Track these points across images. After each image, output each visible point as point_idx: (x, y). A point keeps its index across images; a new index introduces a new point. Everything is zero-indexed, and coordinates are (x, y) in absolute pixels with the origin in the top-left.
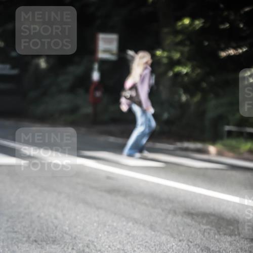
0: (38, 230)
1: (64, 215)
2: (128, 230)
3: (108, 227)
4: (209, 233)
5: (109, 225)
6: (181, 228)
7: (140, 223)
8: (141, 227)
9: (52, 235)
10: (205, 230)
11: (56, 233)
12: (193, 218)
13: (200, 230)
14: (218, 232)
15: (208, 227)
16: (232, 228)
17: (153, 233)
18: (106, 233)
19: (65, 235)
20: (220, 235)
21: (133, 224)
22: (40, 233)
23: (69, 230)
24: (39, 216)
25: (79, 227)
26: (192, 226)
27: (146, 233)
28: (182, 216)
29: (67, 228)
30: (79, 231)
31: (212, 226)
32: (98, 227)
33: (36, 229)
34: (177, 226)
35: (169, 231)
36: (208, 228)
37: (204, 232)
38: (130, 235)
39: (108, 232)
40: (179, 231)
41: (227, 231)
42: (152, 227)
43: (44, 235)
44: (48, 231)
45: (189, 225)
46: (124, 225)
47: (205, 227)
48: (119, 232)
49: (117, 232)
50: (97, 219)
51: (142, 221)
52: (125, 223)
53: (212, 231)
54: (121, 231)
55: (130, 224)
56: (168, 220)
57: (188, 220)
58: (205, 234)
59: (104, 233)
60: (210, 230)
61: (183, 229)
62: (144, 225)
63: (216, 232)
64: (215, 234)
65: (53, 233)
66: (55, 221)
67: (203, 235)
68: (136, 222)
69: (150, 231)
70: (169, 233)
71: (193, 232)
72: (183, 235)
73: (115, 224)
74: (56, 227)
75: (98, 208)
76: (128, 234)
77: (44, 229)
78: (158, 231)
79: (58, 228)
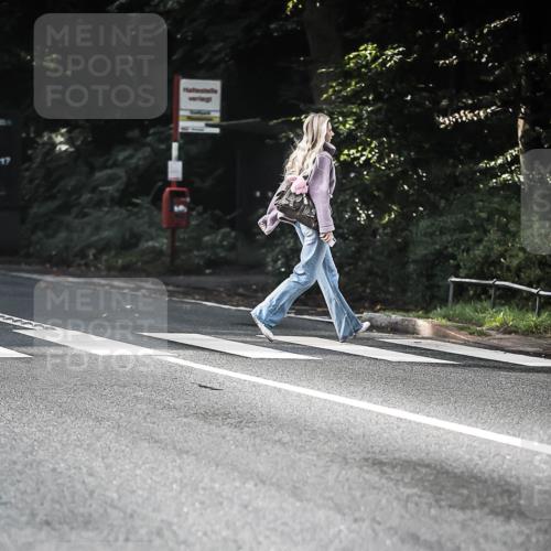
0: (53, 500)
1: (108, 467)
2: (246, 497)
3: (201, 492)
4: (417, 504)
5: (204, 489)
6: (358, 494)
7: (272, 484)
8: (273, 491)
9: (81, 510)
10: (408, 497)
11: (91, 506)
12: (383, 472)
13: (397, 498)
14: (437, 501)
15: (415, 490)
16: (465, 492)
17: (298, 504)
18: (197, 505)
19: (109, 510)
20: (440, 507)
21: (256, 485)
22: (57, 506)
23: (120, 498)
24: (54, 470)
25: (140, 492)
26: (380, 489)
27: (284, 505)
28: (361, 468)
29: (115, 496)
30: (140, 500)
31: (425, 489)
32: (181, 492)
33: (49, 497)
34: (350, 488)
35: (331, 498)
36: (416, 494)
37: (407, 501)
38: (250, 508)
39: (202, 503)
40: (354, 499)
41: (456, 499)
42: (296, 492)
43: (65, 509)
44: (73, 502)
45: (374, 488)
46: (236, 488)
47: (409, 491)
48: (225, 503)
49: (221, 504)
50: (178, 475)
51: (274, 480)
52: (237, 484)
53: (424, 500)
54: (231, 500)
55: (250, 485)
56: (331, 477)
57: (373, 477)
58: (409, 505)
59: (193, 504)
60: (420, 497)
61: (363, 496)
62: (279, 487)
63: (432, 501)
64: (430, 506)
65: (84, 506)
66: (89, 480)
67: (406, 507)
68: (263, 482)
69: (291, 500)
70: (331, 504)
71: (384, 501)
72: (362, 508)
73: (217, 486)
74: (92, 493)
75: (181, 452)
76: (246, 507)
77: (65, 497)
78: (308, 500)
79: (96, 495)
